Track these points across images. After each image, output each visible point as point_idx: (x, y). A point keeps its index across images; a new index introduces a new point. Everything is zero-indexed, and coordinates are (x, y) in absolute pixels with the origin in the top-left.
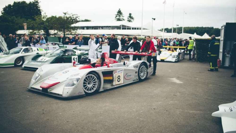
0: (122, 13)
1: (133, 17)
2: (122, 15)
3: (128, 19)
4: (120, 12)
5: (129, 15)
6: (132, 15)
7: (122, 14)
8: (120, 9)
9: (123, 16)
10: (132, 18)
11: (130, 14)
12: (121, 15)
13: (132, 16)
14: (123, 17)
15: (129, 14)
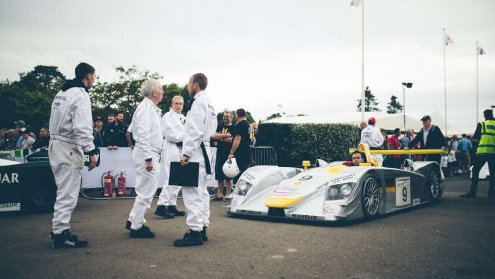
0: (374, 97)
1: (401, 103)
2: (373, 100)
3: (388, 110)
4: (368, 95)
5: (390, 101)
6: (397, 100)
7: (372, 98)
8: (367, 88)
9: (376, 102)
10: (399, 107)
11: (393, 98)
12: (371, 101)
13: (397, 102)
14: (376, 104)
15: (391, 97)
